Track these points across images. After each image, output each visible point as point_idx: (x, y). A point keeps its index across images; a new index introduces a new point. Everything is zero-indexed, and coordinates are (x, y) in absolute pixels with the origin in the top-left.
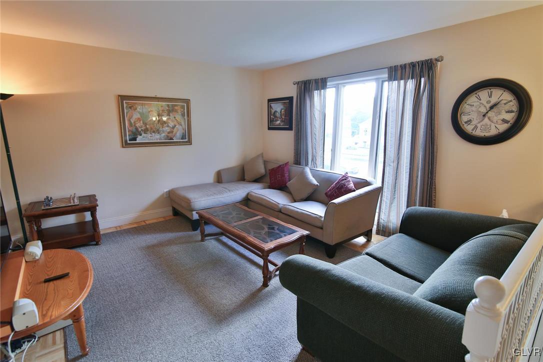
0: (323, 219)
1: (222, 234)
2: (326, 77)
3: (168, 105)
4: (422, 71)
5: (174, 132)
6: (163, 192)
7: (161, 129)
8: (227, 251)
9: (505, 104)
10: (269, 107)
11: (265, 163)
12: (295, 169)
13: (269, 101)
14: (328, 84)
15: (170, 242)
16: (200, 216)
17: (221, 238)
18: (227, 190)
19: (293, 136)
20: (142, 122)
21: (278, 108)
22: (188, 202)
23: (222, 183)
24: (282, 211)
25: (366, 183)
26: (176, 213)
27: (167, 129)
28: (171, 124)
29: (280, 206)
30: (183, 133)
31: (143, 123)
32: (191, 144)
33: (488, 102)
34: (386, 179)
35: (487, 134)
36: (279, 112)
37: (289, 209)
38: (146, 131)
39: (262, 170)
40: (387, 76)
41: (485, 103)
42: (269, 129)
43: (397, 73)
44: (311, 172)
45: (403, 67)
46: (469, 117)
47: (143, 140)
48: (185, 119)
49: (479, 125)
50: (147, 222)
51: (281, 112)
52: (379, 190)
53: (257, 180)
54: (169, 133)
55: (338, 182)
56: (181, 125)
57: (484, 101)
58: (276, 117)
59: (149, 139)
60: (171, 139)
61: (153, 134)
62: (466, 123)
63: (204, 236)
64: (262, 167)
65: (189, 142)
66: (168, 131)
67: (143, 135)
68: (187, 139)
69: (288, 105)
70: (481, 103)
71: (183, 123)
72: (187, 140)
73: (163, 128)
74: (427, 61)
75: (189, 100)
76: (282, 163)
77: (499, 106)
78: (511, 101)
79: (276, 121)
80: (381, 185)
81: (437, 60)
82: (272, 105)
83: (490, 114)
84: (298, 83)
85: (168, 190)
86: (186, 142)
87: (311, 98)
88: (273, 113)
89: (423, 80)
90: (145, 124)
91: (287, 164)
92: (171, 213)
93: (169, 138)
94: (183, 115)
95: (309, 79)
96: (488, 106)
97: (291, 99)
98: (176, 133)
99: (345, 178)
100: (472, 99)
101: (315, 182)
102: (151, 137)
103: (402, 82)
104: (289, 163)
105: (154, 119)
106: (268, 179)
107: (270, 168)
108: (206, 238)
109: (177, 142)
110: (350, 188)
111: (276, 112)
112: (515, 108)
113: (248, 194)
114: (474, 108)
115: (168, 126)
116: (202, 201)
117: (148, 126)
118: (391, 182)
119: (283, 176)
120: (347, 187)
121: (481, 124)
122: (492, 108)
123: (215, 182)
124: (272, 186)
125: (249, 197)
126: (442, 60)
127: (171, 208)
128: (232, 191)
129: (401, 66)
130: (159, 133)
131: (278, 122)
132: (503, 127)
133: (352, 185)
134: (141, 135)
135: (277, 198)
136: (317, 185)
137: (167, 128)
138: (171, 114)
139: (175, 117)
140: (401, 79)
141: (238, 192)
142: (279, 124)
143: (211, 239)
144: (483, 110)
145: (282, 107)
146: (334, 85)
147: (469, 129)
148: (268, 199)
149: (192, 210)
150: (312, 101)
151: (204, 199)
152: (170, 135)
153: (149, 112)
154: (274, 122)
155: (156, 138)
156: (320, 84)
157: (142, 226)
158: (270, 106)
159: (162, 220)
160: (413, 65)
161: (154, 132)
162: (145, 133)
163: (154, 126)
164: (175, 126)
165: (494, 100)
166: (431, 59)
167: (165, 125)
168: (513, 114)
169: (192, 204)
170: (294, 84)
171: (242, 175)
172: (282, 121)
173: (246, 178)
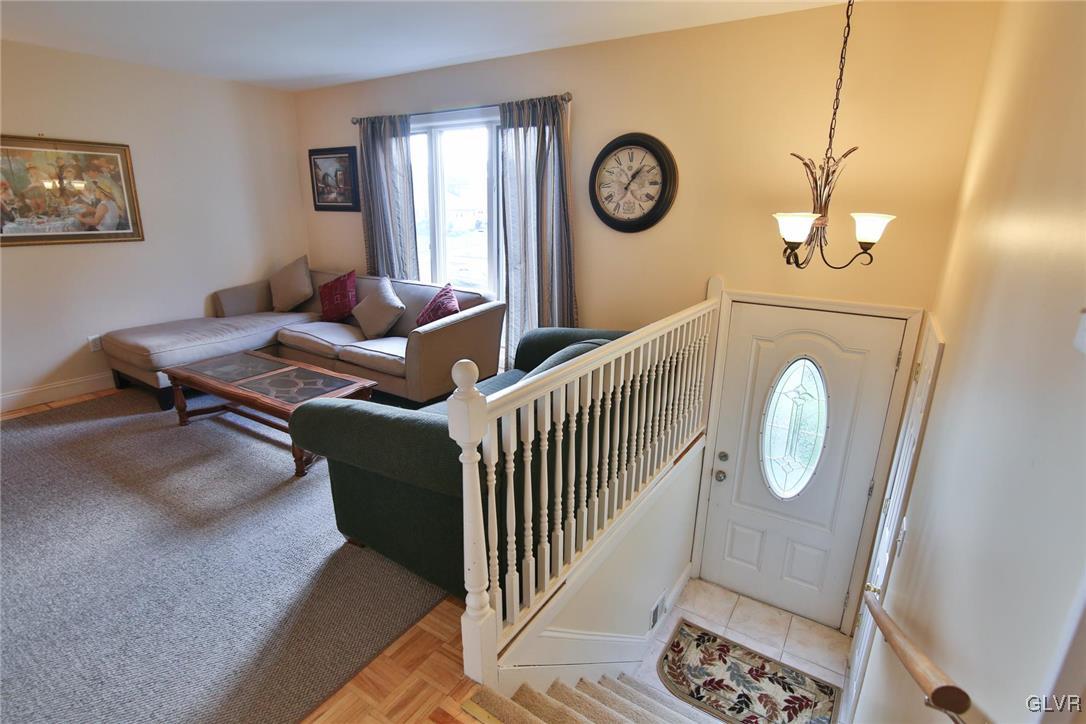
0: (404, 362)
1: (225, 408)
2: (407, 113)
3: (75, 157)
4: (545, 115)
5: (97, 215)
6: (86, 342)
7: (63, 207)
8: (235, 435)
9: (648, 172)
10: (313, 166)
11: (313, 274)
12: (367, 282)
13: (312, 153)
14: (412, 126)
15: (110, 433)
16: (173, 377)
17: (223, 416)
18: (231, 329)
19: (361, 222)
20: (10, 191)
21: (330, 167)
22: (145, 354)
23: (223, 317)
24: (341, 358)
25: (481, 300)
26: (123, 382)
27: (81, 209)
28: (89, 198)
29: (337, 349)
30: (120, 217)
31: (15, 194)
32: (143, 239)
33: (630, 168)
34: (512, 292)
35: (632, 216)
36: (333, 174)
37: (350, 352)
38: (24, 211)
39: (307, 290)
40: (498, 118)
41: (626, 169)
42: (318, 208)
43: (512, 115)
44: (394, 287)
45: (520, 105)
46: (608, 190)
47: (20, 231)
48: (122, 187)
49: (621, 203)
50: (54, 405)
51: (336, 176)
52: (503, 309)
53: (298, 308)
54: (84, 215)
55: (434, 301)
56: (114, 200)
57: (625, 166)
58: (327, 185)
59: (34, 230)
60: (92, 228)
61: (45, 218)
62: (606, 199)
63: (185, 416)
64: (307, 281)
65: (138, 235)
66: (83, 210)
67: (18, 219)
68: (130, 228)
69: (347, 163)
70: (621, 170)
71: (116, 194)
72: (131, 231)
73: (67, 204)
74: (550, 98)
75: (127, 146)
76: (343, 274)
77: (641, 174)
78: (654, 168)
79: (330, 192)
80: (504, 302)
81: (563, 99)
82: (319, 162)
83: (633, 186)
84: (360, 121)
85: (97, 336)
86: (132, 235)
87: (387, 151)
88: (321, 177)
89: (547, 128)
90: (22, 197)
91: (351, 274)
92: (111, 384)
93: (87, 227)
94: (116, 178)
95: (380, 115)
96: (630, 174)
97: (351, 151)
98: (102, 217)
99: (446, 292)
100: (611, 163)
101: (398, 303)
102: (39, 223)
103: (521, 130)
104: (356, 273)
105: (48, 185)
106: (318, 305)
107: (322, 284)
108: (191, 419)
109: (109, 235)
110: (450, 308)
111: (326, 175)
112: (659, 179)
113: (277, 335)
114: (614, 177)
115: (80, 201)
116: (175, 352)
117: (28, 201)
118: (519, 295)
119: (344, 296)
120: (446, 308)
121: (623, 201)
122: (634, 177)
123: (207, 316)
124: (326, 317)
125: (279, 339)
126: (570, 100)
127: (110, 374)
128: (243, 329)
129: (517, 103)
130: (59, 216)
131: (333, 196)
132: (648, 205)
133: (455, 304)
134: (12, 220)
135: (333, 336)
136: (402, 308)
137: (78, 206)
138: (84, 175)
139: (95, 183)
140: (520, 126)
141: (256, 332)
142: (336, 201)
143: (202, 419)
144: (625, 180)
145: (336, 166)
146: (423, 128)
147: (610, 207)
148: (316, 339)
149: (156, 370)
150: (388, 156)
151: (179, 346)
152: (88, 220)
153: (28, 169)
154: (326, 196)
155: (52, 227)
156: (398, 126)
157: (43, 412)
158: (315, 163)
159: (92, 397)
160: (533, 103)
161: (45, 214)
162: (22, 216)
163: (45, 201)
164: (98, 201)
165: (636, 166)
166: (556, 96)
167: (72, 200)
168: (657, 186)
169: (154, 358)
170: (355, 124)
171: (267, 299)
172: (340, 194)
173: (274, 305)
